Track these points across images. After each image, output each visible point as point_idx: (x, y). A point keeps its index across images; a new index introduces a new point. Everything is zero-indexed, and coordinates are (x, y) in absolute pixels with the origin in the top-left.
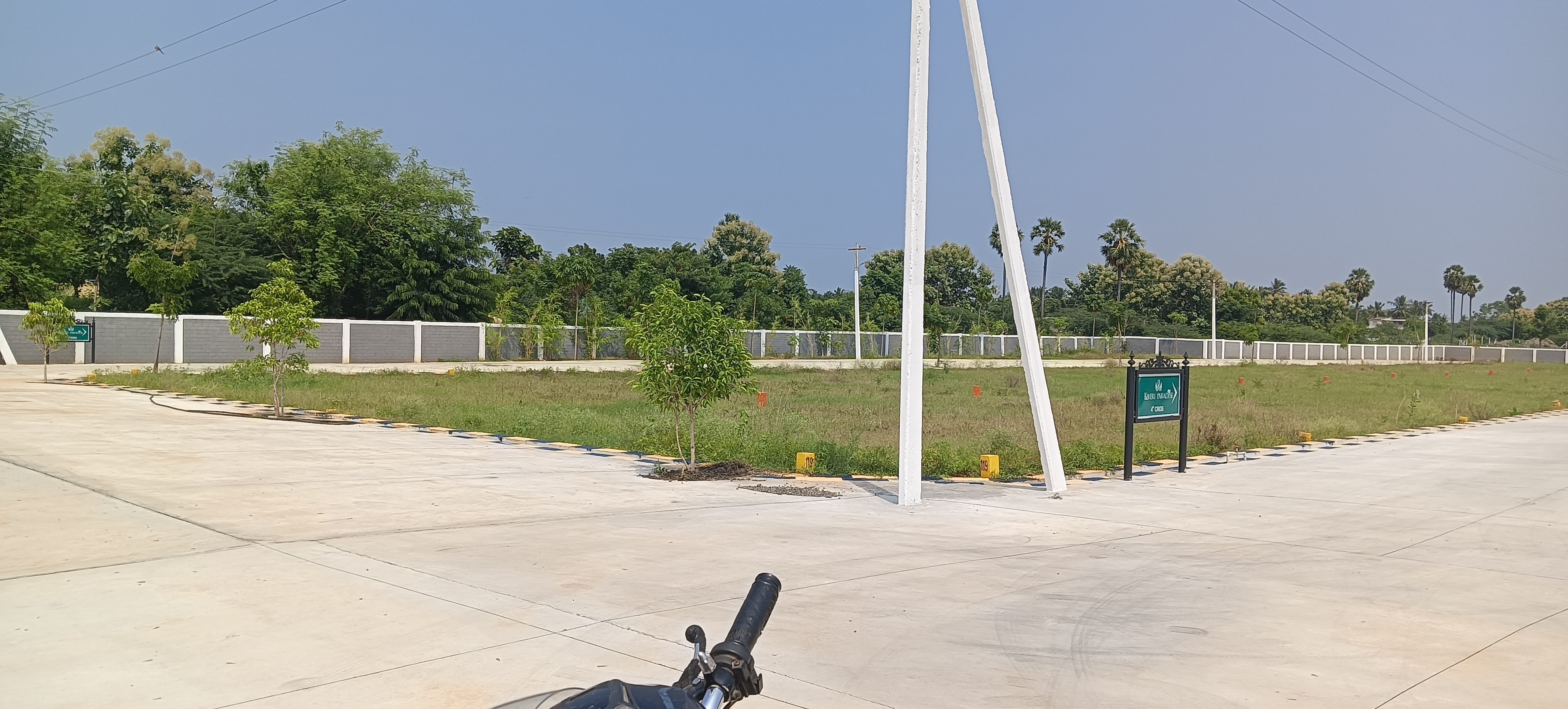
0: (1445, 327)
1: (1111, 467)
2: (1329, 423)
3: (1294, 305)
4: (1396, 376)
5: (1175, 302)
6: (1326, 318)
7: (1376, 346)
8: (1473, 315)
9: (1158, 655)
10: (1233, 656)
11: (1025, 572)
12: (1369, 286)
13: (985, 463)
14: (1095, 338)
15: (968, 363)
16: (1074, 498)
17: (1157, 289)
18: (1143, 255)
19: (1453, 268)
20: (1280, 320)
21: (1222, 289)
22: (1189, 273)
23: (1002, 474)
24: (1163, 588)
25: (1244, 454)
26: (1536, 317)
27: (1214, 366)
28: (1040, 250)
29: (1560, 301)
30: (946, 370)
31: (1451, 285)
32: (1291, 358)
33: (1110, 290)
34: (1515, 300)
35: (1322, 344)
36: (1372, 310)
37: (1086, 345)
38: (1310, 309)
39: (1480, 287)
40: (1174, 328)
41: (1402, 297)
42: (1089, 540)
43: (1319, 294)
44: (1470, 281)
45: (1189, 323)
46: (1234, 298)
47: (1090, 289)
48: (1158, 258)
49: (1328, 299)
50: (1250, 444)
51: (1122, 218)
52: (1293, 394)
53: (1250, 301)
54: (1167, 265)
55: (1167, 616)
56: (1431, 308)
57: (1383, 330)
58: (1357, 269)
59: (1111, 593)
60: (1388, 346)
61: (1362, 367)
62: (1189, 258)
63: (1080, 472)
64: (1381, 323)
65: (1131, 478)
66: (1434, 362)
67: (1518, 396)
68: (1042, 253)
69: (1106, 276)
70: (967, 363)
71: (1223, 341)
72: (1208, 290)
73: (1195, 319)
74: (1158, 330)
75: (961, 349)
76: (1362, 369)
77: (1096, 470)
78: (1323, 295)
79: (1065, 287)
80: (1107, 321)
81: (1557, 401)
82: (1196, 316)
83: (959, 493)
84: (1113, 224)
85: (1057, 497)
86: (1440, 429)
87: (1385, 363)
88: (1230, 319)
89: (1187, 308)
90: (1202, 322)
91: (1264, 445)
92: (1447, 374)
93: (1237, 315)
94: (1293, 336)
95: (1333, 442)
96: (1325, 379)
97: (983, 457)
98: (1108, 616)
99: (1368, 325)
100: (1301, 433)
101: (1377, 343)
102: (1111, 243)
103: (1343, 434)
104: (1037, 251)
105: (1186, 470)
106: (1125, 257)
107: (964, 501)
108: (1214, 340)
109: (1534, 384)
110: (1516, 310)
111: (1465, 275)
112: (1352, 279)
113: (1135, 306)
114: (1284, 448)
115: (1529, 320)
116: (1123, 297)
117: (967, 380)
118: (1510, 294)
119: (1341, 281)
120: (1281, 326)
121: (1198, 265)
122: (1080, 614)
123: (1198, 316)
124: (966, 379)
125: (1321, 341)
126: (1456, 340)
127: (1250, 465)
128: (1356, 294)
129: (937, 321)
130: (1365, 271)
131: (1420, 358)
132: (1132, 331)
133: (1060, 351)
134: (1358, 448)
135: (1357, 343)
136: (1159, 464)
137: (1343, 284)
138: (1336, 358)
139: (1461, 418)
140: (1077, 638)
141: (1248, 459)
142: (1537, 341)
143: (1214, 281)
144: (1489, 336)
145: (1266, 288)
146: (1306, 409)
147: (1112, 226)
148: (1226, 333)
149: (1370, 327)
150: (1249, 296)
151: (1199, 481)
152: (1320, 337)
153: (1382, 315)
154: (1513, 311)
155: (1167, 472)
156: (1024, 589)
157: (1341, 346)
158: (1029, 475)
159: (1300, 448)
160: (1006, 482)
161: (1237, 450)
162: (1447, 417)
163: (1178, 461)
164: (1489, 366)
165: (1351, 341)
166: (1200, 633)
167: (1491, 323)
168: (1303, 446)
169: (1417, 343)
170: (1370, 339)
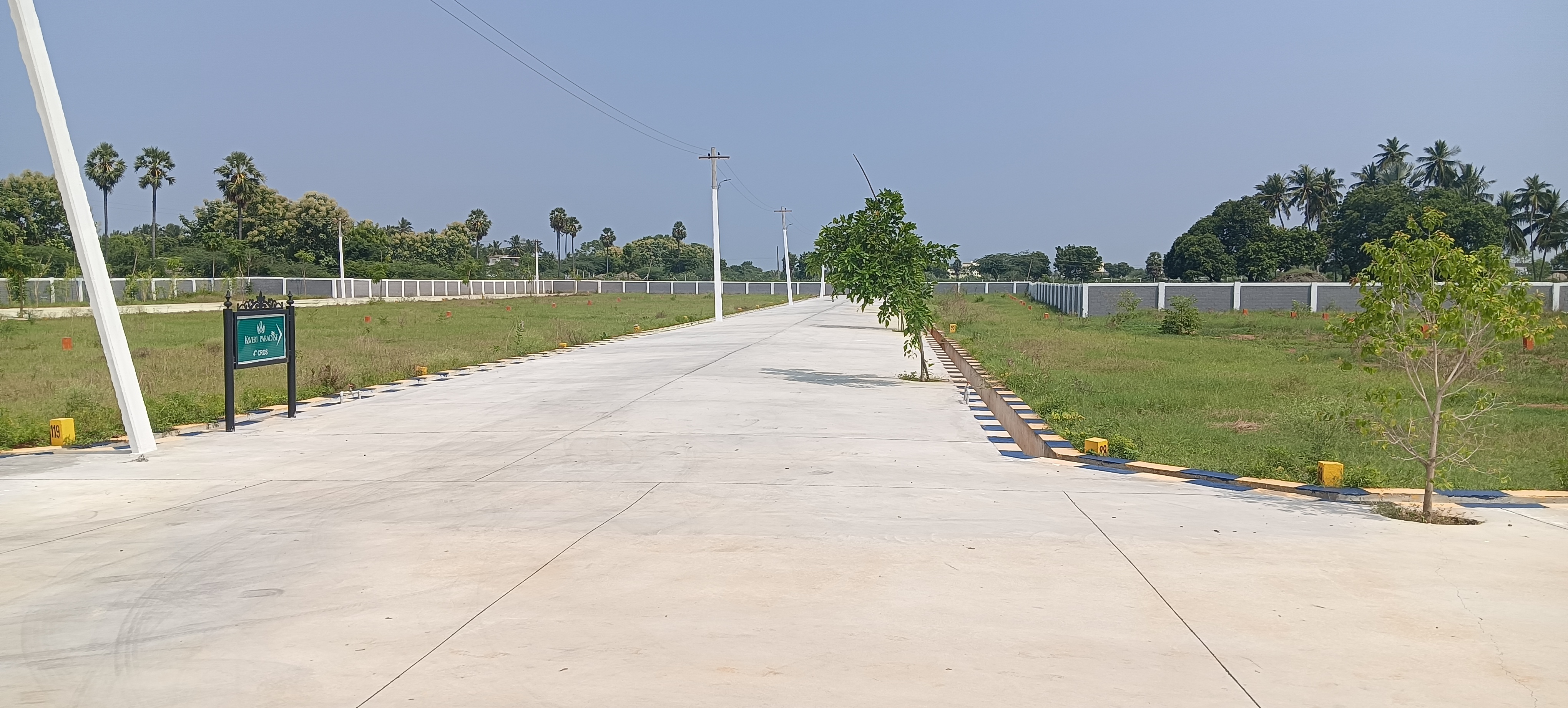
0: (554, 263)
1: (213, 419)
2: (443, 356)
3: (420, 244)
4: (511, 309)
5: (302, 240)
6: (450, 256)
7: (494, 281)
8: (575, 252)
9: (222, 627)
10: (306, 614)
11: (78, 555)
12: (487, 225)
13: (56, 428)
14: (216, 279)
15: (61, 312)
16: (164, 458)
17: (280, 229)
18: (264, 192)
19: (557, 210)
20: (407, 258)
21: (348, 228)
22: (314, 211)
23: (79, 440)
24: (244, 549)
25: (358, 393)
26: (624, 253)
27: (343, 305)
28: (147, 183)
29: (641, 240)
30: (31, 321)
31: (556, 225)
32: (418, 294)
33: (231, 227)
34: (608, 239)
35: (446, 281)
36: (491, 248)
37: (206, 287)
38: (435, 247)
39: (580, 227)
40: (301, 267)
41: (517, 236)
42: (170, 505)
43: (442, 233)
44: (571, 222)
45: (317, 262)
46: (361, 236)
47: (208, 227)
48: (281, 194)
49: (451, 238)
50: (367, 381)
51: (239, 151)
52: (416, 330)
53: (377, 240)
54: (292, 202)
55: (242, 580)
56: (541, 246)
57: (502, 267)
58: (475, 210)
59: (182, 564)
60: (505, 281)
61: (482, 301)
62: (314, 196)
63: (176, 427)
64: (499, 260)
65: (234, 428)
66: (544, 295)
67: (609, 322)
68: (149, 186)
69: (225, 213)
70: (59, 312)
71: (352, 279)
72: (335, 228)
73: (322, 258)
74: (285, 270)
75: (53, 296)
76: (482, 304)
77: (196, 423)
78: (446, 234)
79: (181, 225)
80: (225, 261)
81: (637, 325)
82: (323, 255)
83: (17, 468)
84: (228, 157)
85: (142, 459)
86: (543, 355)
87: (502, 297)
88: (358, 258)
89: (315, 246)
90: (330, 260)
91: (381, 382)
92: (554, 305)
93: (364, 254)
94: (420, 274)
95: (448, 373)
96: (448, 314)
97: (53, 422)
98: (172, 592)
99: (489, 262)
100: (417, 368)
101: (496, 278)
102: (228, 177)
103: (457, 366)
104: (144, 183)
105: (296, 414)
106: (245, 192)
107: (22, 476)
108: (343, 279)
109: (622, 312)
110: (609, 248)
111: (567, 217)
112: (471, 219)
113: (259, 245)
114: (400, 383)
115: (619, 256)
116: (245, 236)
117: (58, 332)
118: (604, 234)
119: (462, 220)
120: (408, 265)
121: (323, 203)
122: (139, 595)
123: (326, 255)
124: (56, 330)
125: (446, 278)
126: (562, 274)
127: (364, 403)
128: (476, 233)
129: (16, 263)
130: (483, 212)
131: (532, 291)
132: (258, 271)
133: (176, 294)
134: (469, 378)
135: (479, 279)
136: (269, 411)
137: (463, 224)
138: (459, 294)
139: (562, 344)
140: (128, 625)
141: (363, 397)
142: (625, 274)
143: (340, 219)
144: (589, 270)
145: (393, 227)
146: (427, 344)
147: (228, 159)
148: (355, 272)
149: (490, 264)
150: (376, 235)
151: (309, 425)
152: (444, 273)
153: (500, 253)
154: (606, 249)
155: (276, 419)
156: (73, 576)
157: (463, 282)
158: (113, 437)
159: (416, 382)
160: (83, 448)
161: (351, 389)
162: (549, 344)
163: (287, 406)
164: (588, 297)
165: (472, 277)
166: (274, 594)
167: (589, 260)
168: (419, 380)
169: (530, 278)
170: (490, 275)
